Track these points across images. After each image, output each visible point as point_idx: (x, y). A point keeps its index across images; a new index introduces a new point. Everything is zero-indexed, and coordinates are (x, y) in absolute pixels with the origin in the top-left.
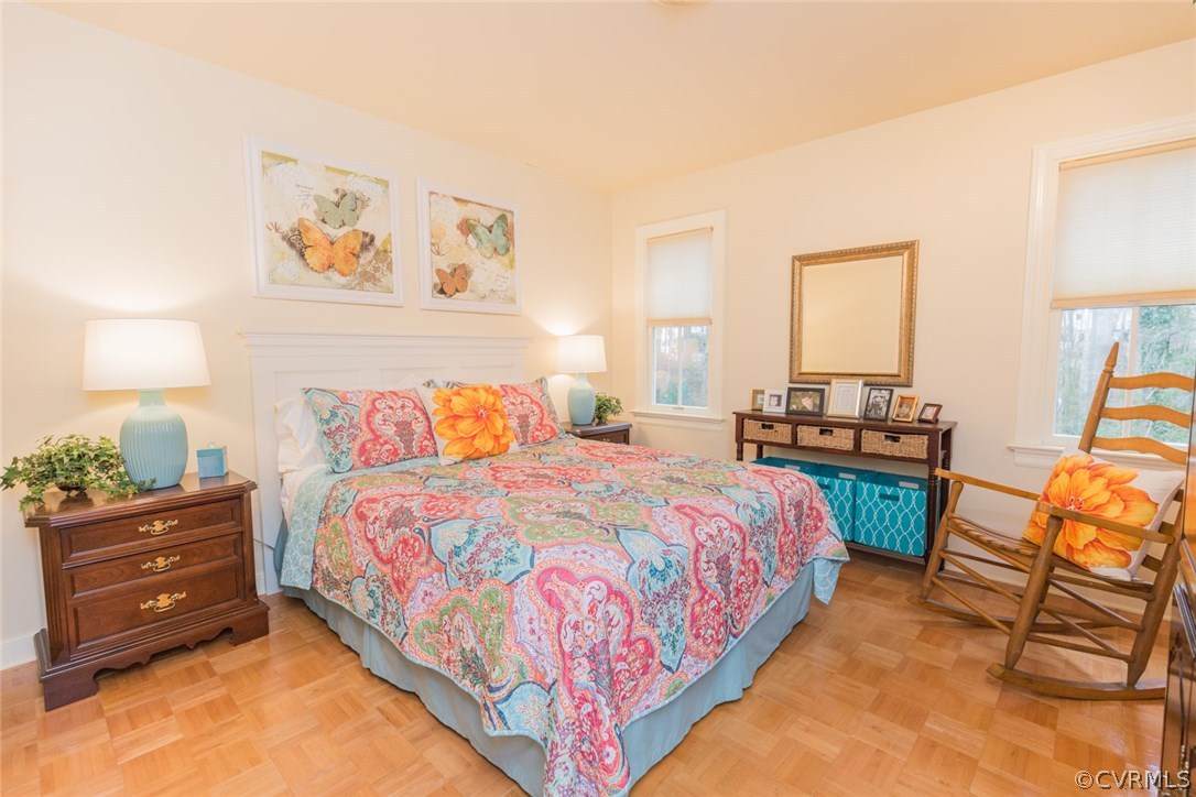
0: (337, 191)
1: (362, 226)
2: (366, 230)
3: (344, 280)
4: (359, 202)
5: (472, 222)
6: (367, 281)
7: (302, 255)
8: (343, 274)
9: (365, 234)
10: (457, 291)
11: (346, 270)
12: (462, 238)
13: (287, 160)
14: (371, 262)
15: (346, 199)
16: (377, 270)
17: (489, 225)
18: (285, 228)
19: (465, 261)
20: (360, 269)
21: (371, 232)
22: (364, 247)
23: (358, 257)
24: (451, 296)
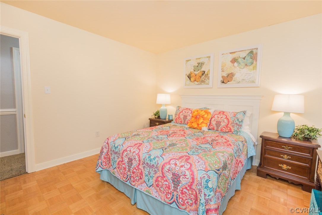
0: (198, 63)
1: (202, 70)
2: (203, 70)
3: (197, 83)
4: (202, 64)
5: (236, 58)
6: (202, 82)
7: (190, 79)
8: (197, 82)
9: (203, 71)
10: (228, 81)
11: (198, 81)
12: (233, 65)
13: (189, 60)
14: (204, 78)
15: (200, 64)
16: (205, 79)
17: (244, 57)
18: (188, 74)
19: (233, 71)
20: (201, 80)
21: (204, 70)
22: (203, 75)
23: (201, 77)
24: (226, 83)
